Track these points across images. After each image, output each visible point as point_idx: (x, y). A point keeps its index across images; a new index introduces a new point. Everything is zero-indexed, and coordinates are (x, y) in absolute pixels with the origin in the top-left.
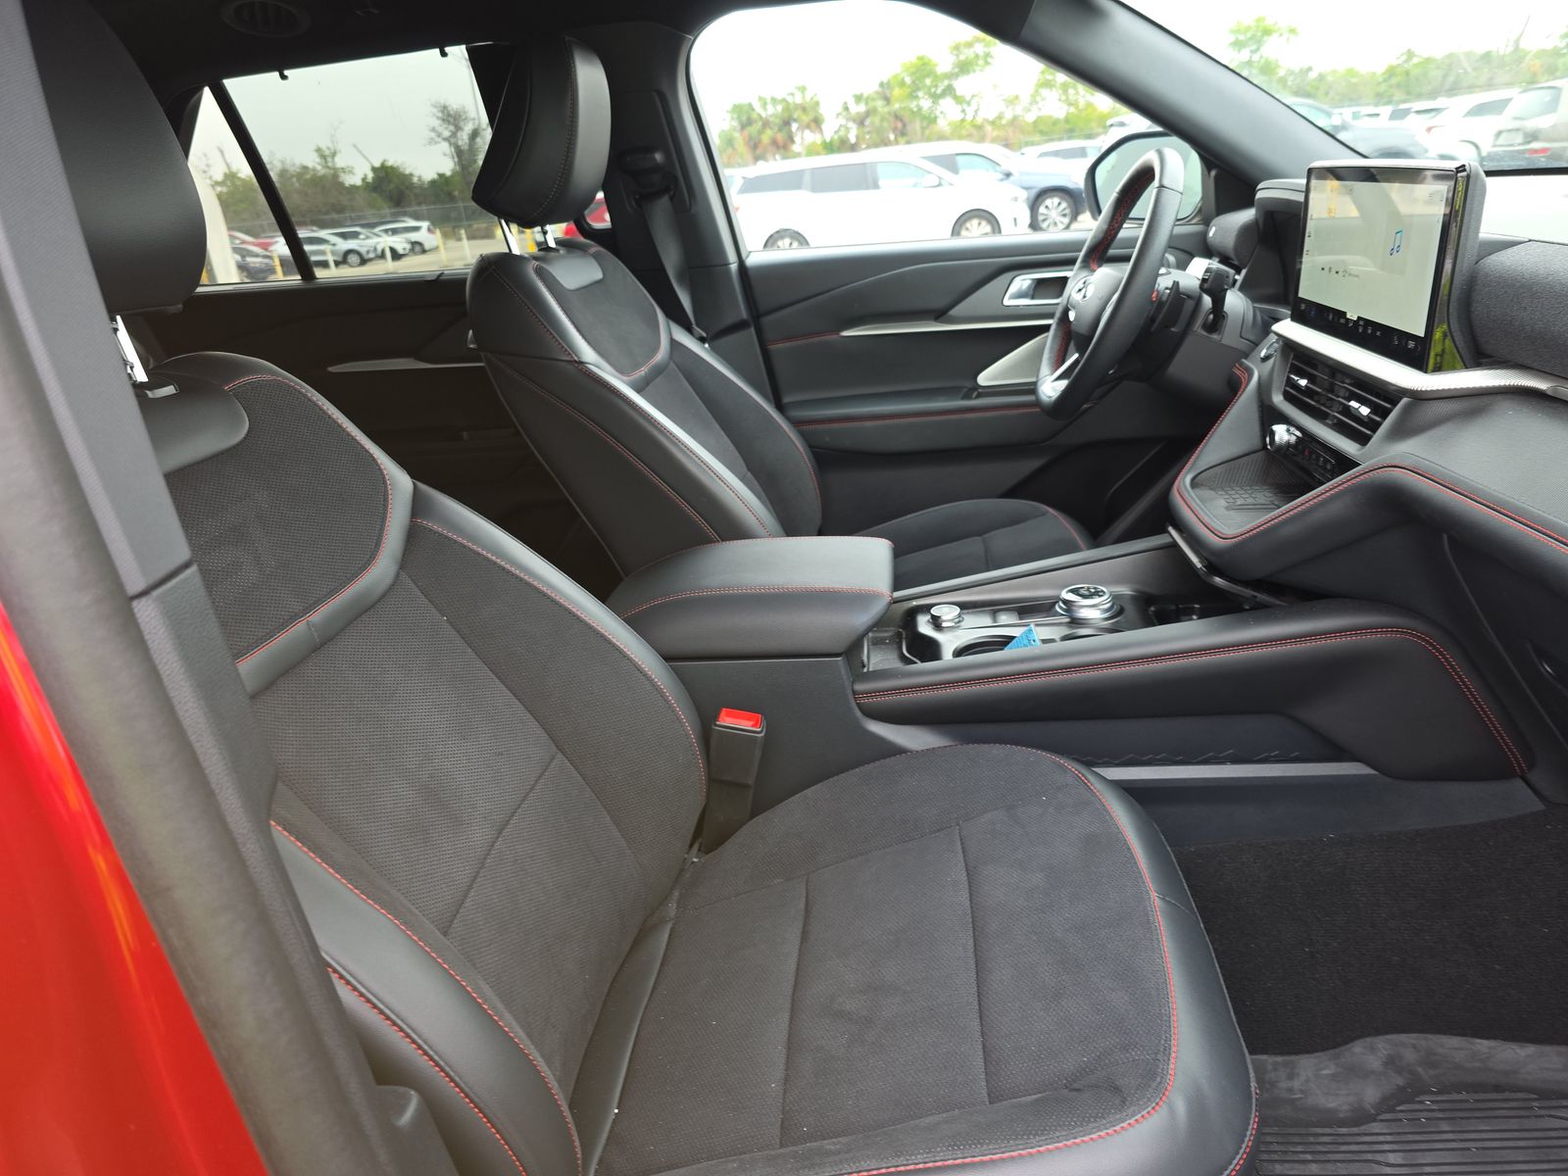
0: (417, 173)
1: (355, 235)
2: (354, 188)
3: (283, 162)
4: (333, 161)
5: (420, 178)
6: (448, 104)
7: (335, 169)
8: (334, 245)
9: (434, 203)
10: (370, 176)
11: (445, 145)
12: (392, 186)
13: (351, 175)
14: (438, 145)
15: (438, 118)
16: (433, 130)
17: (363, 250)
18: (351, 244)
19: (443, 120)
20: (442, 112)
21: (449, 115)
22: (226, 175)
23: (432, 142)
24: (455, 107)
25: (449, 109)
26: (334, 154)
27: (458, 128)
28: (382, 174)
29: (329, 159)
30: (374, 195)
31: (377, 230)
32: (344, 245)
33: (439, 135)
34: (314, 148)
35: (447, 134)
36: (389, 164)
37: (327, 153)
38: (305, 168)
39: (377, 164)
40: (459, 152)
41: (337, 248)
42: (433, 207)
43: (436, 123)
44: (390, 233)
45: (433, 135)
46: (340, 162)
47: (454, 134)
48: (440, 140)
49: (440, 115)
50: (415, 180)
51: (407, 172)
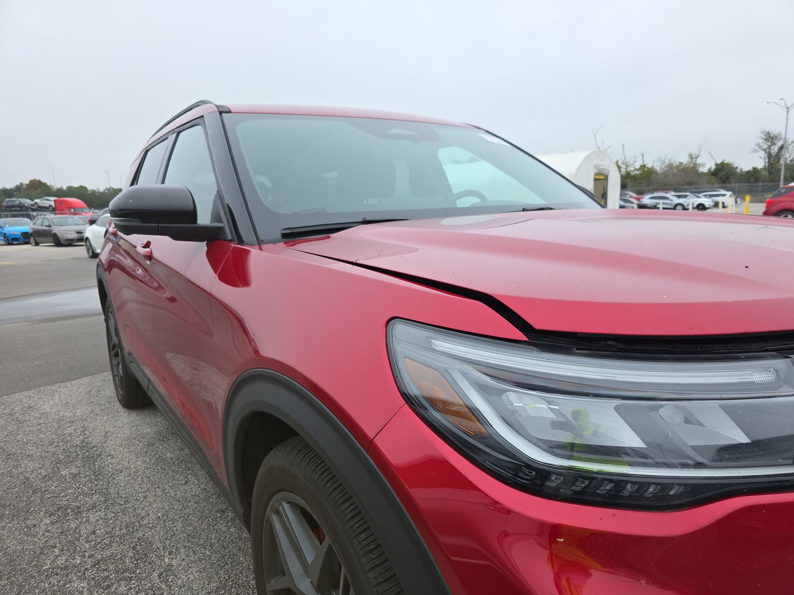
0: (740, 167)
1: (685, 196)
2: (703, 173)
3: (670, 160)
4: (696, 161)
5: (741, 170)
6: (770, 131)
7: (695, 164)
8: (672, 200)
9: (745, 183)
10: (714, 167)
11: (763, 152)
12: (724, 173)
13: (703, 167)
14: (758, 153)
15: (762, 139)
16: (758, 145)
17: (685, 204)
18: (681, 201)
19: (765, 140)
20: (766, 136)
21: (770, 137)
22: (641, 166)
23: (755, 151)
24: (774, 133)
25: (771, 134)
26: (697, 157)
27: (774, 144)
28: (720, 167)
29: (694, 160)
30: (712, 177)
31: (700, 195)
32: (677, 201)
33: (760, 148)
34: (688, 153)
35: (765, 147)
36: (726, 162)
37: (694, 156)
38: (681, 163)
39: (719, 162)
40: (770, 156)
41: (672, 202)
42: (743, 184)
43: (761, 141)
44: (708, 196)
45: (757, 147)
46: (699, 161)
47: (769, 147)
48: (760, 150)
49: (764, 137)
50: (738, 170)
51: (735, 166)
